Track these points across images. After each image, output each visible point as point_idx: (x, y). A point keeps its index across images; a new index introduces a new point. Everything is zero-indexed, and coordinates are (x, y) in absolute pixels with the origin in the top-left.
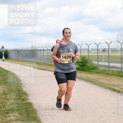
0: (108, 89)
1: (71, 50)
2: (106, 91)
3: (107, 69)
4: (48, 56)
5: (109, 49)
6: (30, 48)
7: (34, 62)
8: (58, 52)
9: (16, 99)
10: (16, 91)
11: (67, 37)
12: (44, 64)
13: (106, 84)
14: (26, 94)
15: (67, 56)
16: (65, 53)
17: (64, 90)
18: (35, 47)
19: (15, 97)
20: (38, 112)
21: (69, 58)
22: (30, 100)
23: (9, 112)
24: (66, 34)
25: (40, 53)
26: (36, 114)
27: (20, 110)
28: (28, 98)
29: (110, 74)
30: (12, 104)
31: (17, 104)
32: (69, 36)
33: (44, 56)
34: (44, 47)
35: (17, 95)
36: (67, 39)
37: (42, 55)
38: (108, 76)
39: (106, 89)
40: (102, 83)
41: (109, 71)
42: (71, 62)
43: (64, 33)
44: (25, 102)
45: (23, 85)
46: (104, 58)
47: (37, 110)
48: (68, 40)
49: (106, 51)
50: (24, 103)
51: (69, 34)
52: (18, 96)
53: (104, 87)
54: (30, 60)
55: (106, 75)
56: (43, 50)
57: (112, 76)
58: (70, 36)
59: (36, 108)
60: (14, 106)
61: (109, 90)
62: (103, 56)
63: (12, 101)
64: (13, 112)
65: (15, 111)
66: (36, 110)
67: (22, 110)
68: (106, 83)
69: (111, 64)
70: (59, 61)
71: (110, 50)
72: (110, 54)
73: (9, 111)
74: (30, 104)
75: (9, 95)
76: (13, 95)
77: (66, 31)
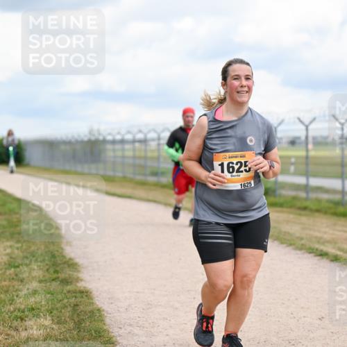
0: (303, 251)
1: (251, 141)
2: (299, 258)
3: (303, 195)
4: (134, 157)
5: (307, 137)
6: (86, 136)
7: (97, 174)
8: (205, 147)
9: (46, 281)
10: (47, 258)
11: (238, 92)
12: (125, 179)
13: (298, 238)
14: (72, 265)
15: (237, 164)
16: (231, 154)
17: (225, 286)
18: (100, 134)
19: (41, 272)
20: (109, 315)
21: (246, 170)
22: (84, 281)
23: (27, 316)
24: (236, 83)
25: (114, 150)
26: (103, 320)
27: (57, 309)
28: (80, 275)
29: (311, 210)
30: (35, 292)
31: (49, 293)
32: (246, 89)
33: (123, 157)
34: (123, 132)
35: (47, 267)
36: (239, 100)
37: (119, 154)
38: (306, 215)
39: (298, 252)
40: (289, 233)
41: (307, 199)
42: (253, 185)
43: (229, 79)
44: (69, 287)
45: (64, 241)
46: (292, 164)
47: (103, 310)
48: (241, 104)
49: (300, 143)
50: (69, 292)
51: (245, 83)
52: (52, 270)
53: (294, 244)
54: (85, 168)
55: (298, 212)
56: (123, 142)
57: (317, 214)
58: (249, 90)
59: (103, 305)
60: (41, 299)
61: (307, 255)
62: (290, 157)
63: (35, 285)
64: (38, 316)
65: (41, 314)
66: (101, 309)
67: (61, 312)
68: (298, 235)
69: (314, 182)
70: (211, 183)
71: (310, 140)
72: (312, 153)
73: (27, 313)
74: (86, 293)
75: (26, 269)
76: (36, 267)
77: (234, 71)
